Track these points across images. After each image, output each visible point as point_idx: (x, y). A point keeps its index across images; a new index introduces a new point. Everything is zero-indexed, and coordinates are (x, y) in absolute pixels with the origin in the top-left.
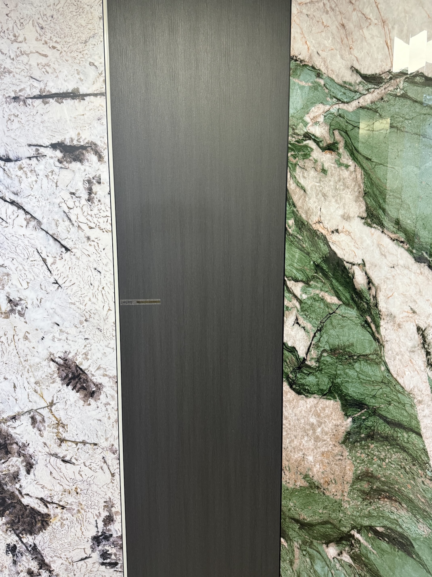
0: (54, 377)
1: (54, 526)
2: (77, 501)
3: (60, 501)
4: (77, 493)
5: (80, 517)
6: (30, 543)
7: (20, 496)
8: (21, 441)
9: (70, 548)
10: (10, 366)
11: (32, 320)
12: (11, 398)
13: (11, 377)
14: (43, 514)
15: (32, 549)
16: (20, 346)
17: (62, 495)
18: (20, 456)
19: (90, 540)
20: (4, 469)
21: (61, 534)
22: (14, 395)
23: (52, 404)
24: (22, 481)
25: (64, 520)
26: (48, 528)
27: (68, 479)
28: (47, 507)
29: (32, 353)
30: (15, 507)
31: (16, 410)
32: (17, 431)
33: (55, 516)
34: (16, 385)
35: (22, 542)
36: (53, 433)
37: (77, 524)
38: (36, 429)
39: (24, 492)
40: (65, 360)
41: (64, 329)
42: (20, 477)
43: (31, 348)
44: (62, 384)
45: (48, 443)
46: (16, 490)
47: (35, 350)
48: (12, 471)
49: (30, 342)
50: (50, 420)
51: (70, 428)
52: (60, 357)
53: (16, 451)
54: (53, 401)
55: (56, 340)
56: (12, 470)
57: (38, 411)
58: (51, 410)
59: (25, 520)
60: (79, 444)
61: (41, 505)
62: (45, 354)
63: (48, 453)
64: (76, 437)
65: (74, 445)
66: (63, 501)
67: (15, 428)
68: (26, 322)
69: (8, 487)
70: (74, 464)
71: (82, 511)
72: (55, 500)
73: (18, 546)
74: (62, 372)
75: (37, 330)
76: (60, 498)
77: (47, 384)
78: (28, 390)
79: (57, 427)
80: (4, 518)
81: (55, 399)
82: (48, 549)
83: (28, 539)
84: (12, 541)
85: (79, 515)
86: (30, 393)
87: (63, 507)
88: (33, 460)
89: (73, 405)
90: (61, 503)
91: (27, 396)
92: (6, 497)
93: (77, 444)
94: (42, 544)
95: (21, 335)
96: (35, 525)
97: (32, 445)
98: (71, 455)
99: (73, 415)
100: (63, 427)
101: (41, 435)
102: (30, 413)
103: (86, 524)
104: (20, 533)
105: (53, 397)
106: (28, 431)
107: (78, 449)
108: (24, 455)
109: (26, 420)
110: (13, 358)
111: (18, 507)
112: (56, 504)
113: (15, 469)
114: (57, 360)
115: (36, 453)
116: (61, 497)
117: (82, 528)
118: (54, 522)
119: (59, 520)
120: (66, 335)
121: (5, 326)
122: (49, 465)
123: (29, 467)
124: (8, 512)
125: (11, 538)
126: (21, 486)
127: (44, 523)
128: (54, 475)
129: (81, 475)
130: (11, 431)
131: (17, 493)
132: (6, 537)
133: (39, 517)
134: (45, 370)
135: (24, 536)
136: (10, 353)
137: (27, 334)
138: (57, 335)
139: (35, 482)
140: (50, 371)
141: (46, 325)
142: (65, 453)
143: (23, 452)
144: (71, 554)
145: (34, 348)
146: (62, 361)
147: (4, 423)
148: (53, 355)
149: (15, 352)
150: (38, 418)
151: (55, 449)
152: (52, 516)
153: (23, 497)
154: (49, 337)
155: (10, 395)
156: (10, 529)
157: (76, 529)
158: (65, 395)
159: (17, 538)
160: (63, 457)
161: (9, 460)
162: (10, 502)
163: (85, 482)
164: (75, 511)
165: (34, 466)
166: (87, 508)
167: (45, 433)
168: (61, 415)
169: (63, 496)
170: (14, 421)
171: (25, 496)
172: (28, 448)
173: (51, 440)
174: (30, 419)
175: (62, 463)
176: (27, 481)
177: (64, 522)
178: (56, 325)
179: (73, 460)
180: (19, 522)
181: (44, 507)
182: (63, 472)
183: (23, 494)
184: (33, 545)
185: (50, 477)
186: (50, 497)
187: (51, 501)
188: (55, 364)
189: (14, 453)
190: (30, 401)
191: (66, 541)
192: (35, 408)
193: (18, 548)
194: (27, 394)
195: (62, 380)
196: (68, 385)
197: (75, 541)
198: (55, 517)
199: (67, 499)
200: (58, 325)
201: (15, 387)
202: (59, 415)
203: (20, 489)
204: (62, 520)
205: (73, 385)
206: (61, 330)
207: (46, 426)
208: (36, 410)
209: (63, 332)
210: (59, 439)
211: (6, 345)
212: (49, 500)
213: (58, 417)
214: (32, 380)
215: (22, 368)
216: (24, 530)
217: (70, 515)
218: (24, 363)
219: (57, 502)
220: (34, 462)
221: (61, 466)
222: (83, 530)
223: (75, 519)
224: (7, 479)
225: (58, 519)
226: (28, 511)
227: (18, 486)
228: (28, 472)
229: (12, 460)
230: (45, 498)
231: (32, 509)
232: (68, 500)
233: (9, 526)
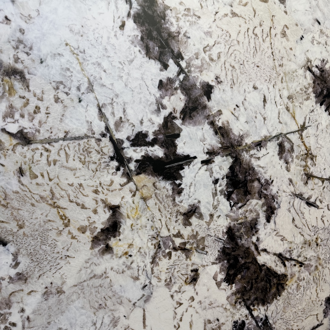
0: (308, 92)
1: (290, 291)
2: (316, 255)
3: (299, 256)
4: (317, 245)
5: (317, 274)
6: (261, 316)
7: (255, 253)
8: (265, 176)
9: (304, 316)
10: (262, 71)
11: (293, 10)
12: (259, 116)
13: (261, 86)
14: (279, 276)
15: (263, 324)
16: (276, 44)
17: (301, 249)
18: (260, 198)
19: (324, 303)
20: (240, 216)
21: (296, 299)
22: (263, 111)
23: (303, 128)
24: (260, 232)
25: (301, 281)
26: (283, 293)
27: (310, 227)
28: (285, 265)
29: (288, 56)
30: (248, 268)
31: (264, 133)
32: (261, 163)
33: (292, 276)
34: (267, 98)
35: (252, 316)
36: (301, 166)
37: (314, 284)
38: (283, 160)
39: (261, 247)
40: (322, 70)
41: (324, 30)
42: (259, 227)
43: (288, 48)
44: (316, 103)
45: (294, 180)
46: (251, 245)
47: (292, 52)
48: (249, 219)
49: (288, 40)
50: (299, 150)
51: (319, 160)
52: (317, 67)
53: (257, 190)
54: (304, 123)
55: (315, 42)
56: (250, 216)
57: (287, 136)
58: (301, 135)
59: (259, 285)
60: (326, 182)
61: (278, 263)
62: (302, 60)
63: (292, 193)
64: (323, 173)
65: (321, 183)
66: (302, 256)
67: (259, 158)
68: (286, 12)
69: (243, 242)
70: (317, 207)
71: (320, 267)
72: (294, 256)
73: (247, 322)
74: (318, 87)
75: (297, 25)
76: (299, 253)
77: (301, 101)
78: (279, 107)
79: (306, 158)
80: (234, 285)
81: (307, 121)
82: (280, 321)
83: (260, 311)
84: (240, 317)
85: (316, 272)
86: (281, 111)
87: (301, 264)
88: (275, 203)
89: (324, 131)
90: (300, 259)
91: (277, 115)
92: (239, 255)
93: (323, 182)
94: (274, 315)
95: (279, 30)
96: (270, 291)
97: (277, 182)
98: (316, 196)
99: (323, 144)
100: (312, 159)
101: (288, 170)
102: (278, 139)
103: (322, 283)
104: (251, 304)
105: (305, 118)
106: (274, 163)
107: (324, 188)
108: (266, 196)
109: (272, 148)
110: (267, 59)
111: (253, 268)
112: (295, 260)
113: (253, 215)
114: (314, 69)
115: (280, 194)
116: (300, 250)
117: (318, 289)
118: (290, 284)
119: (296, 282)
120: (325, 37)
121: (261, 13)
122: (292, 210)
123: (270, 212)
124: (239, 276)
125: (240, 312)
126: (258, 239)
127: (280, 287)
128: (296, 222)
129: (323, 222)
130: (255, 163)
131: (253, 248)
132: (234, 311)
133: (275, 279)
134: (301, 82)
135: (256, 307)
136: (264, 53)
137: (286, 29)
138: (317, 37)
139: (275, 233)
140: (305, 84)
141: (307, 20)
142: (310, 193)
143: (265, 192)
144: (304, 324)
145: (291, 49)
146: (318, 72)
147: (247, 151)
148: (311, 62)
149: (270, 51)
150: (287, 145)
151: (301, 188)
152: (289, 276)
153: (259, 253)
154: (308, 37)
155: (258, 112)
156: (240, 300)
157: (311, 291)
158: (318, 117)
159: (247, 312)
160: (308, 199)
161: (248, 203)
162: (243, 262)
163: (326, 231)
164: (313, 268)
165: (275, 211)
166: (325, 263)
167: (293, 166)
168: (311, 142)
169: (303, 249)
170: (259, 149)
171: (262, 253)
172: (271, 187)
173: (297, 176)
174: (278, 147)
175: (306, 206)
176: (265, 231)
177: (301, 283)
178: (317, 23)
179: (318, 203)
180: (251, 289)
181: (282, 265)
182: (306, 218)
183: (260, 249)
184: (264, 318)
185: (292, 226)
186: (289, 251)
187: (289, 257)
188: (311, 75)
189: (255, 193)
190: (280, 122)
191: (300, 308)
192: (285, 132)
193: (247, 325)
194: (277, 112)
195: (316, 97)
196: (321, 105)
197: (309, 306)
198: (291, 278)
199: (307, 253)
200: (319, 23)
201: (265, 101)
202: (309, 143)
203: (257, 243)
204: (298, 281)
205: (326, 105)
206: (321, 31)
207: (294, 157)
208: (285, 135)
209: (323, 33)
210: (306, 175)
211: (261, 39)
212: (288, 256)
213: (307, 145)
214: (285, 94)
215: (275, 75)
216: (256, 299)
217: (307, 273)
218: (278, 69)
219: (296, 258)
220: (276, 206)
221: (304, 211)
222: (319, 291)
223: (312, 279)
224: (243, 230)
225: (294, 281)
226: (263, 273)
227: (254, 239)
228: (268, 220)
229: (251, 203)
230: (284, 254)
231: (269, 270)
232: (307, 255)
233: (239, 296)
